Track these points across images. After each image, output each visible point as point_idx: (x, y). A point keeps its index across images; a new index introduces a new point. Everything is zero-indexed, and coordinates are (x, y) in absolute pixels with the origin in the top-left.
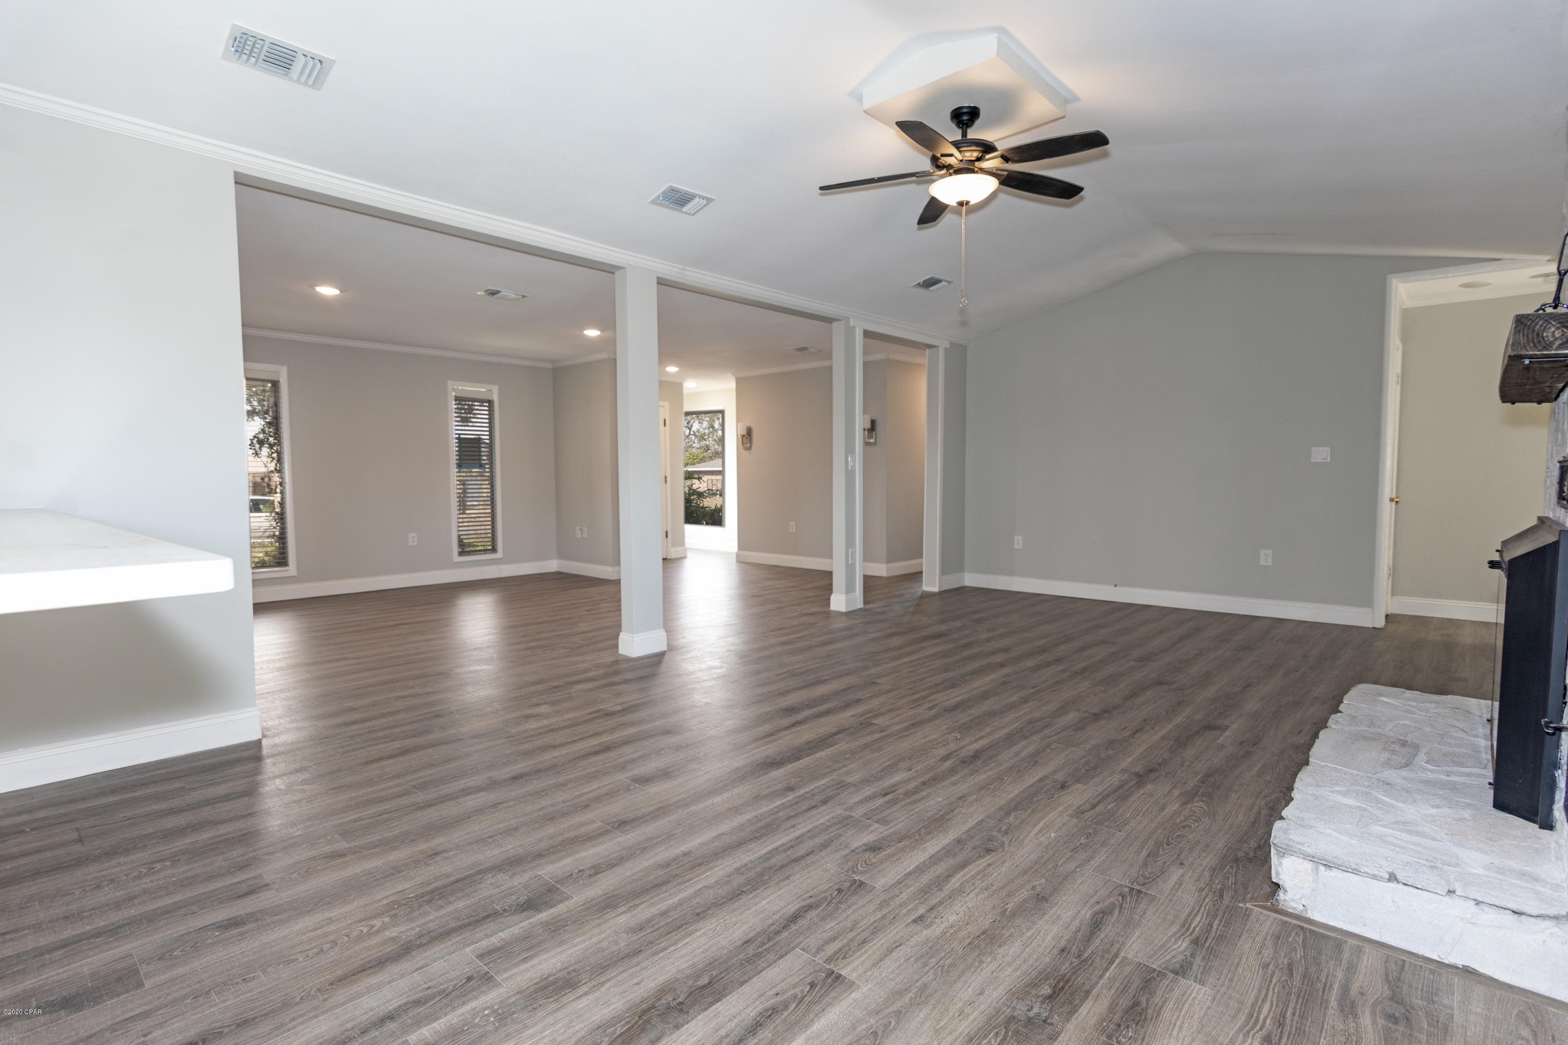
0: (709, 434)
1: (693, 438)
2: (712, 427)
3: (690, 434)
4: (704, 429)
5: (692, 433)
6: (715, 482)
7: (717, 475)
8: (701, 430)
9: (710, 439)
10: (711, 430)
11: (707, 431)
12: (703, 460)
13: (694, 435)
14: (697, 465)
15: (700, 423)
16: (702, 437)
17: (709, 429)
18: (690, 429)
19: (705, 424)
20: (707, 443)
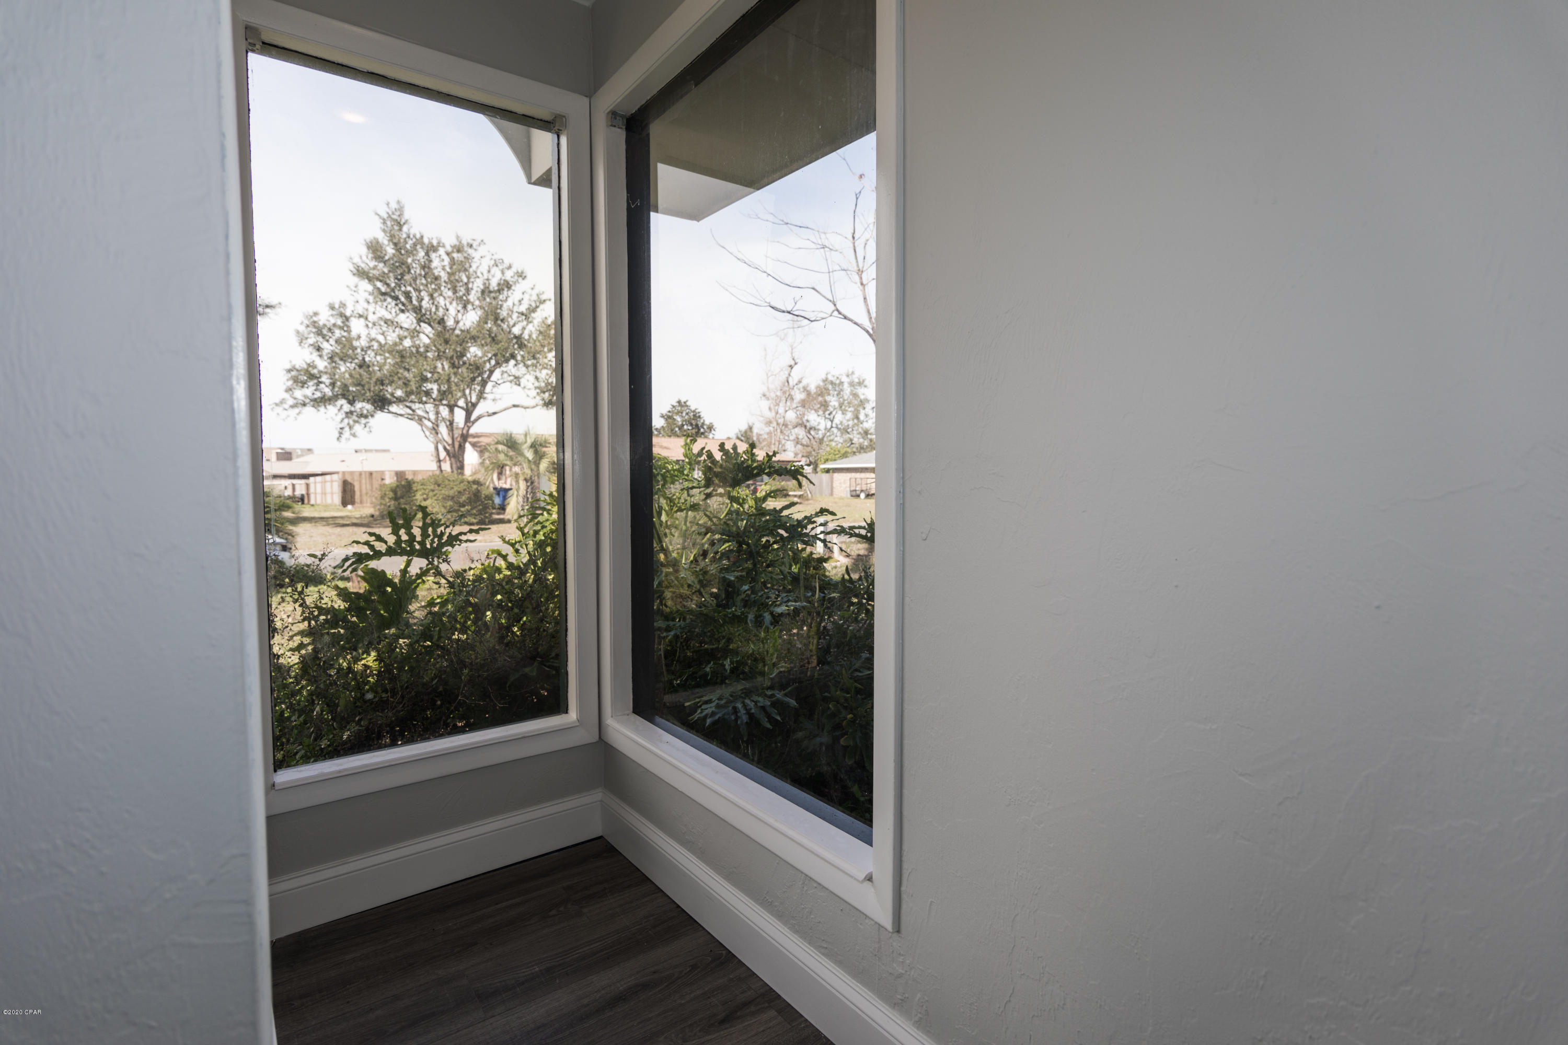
0: (853, 426)
1: (835, 430)
2: (857, 418)
3: (832, 427)
4: (848, 420)
5: (834, 425)
6: (859, 481)
7: (861, 472)
8: (845, 422)
9: (855, 432)
10: (856, 421)
11: (851, 423)
12: (845, 455)
13: (837, 427)
14: (838, 461)
15: (843, 414)
16: (845, 431)
17: (853, 420)
18: (832, 421)
19: (849, 415)
20: (851, 436)
